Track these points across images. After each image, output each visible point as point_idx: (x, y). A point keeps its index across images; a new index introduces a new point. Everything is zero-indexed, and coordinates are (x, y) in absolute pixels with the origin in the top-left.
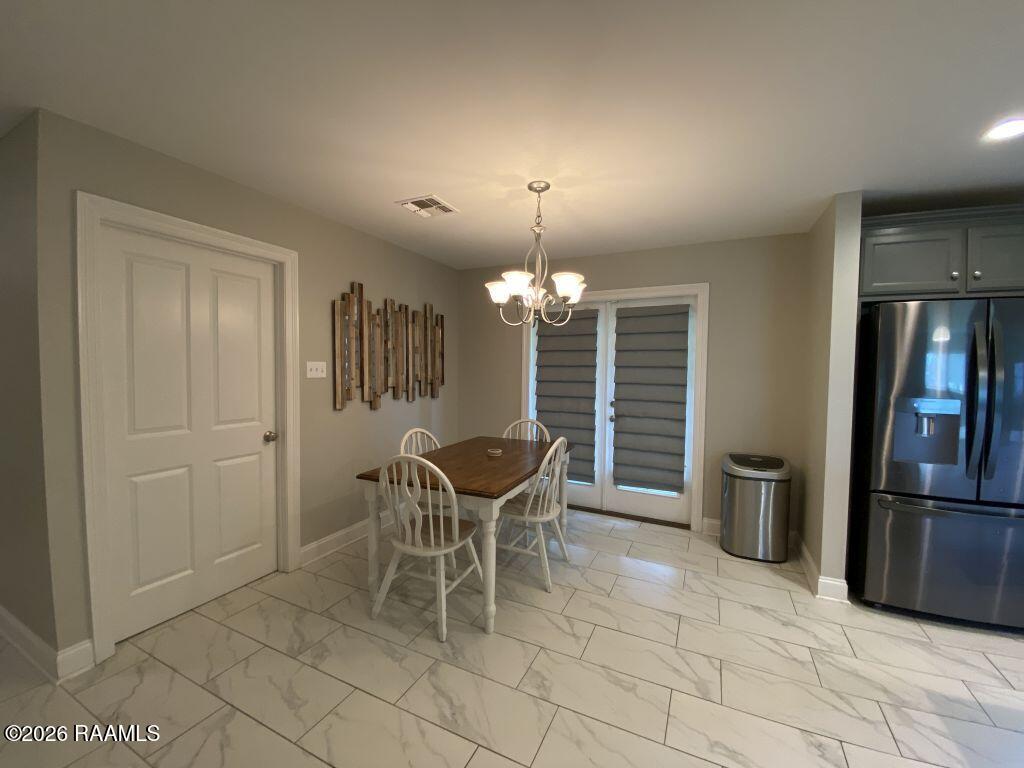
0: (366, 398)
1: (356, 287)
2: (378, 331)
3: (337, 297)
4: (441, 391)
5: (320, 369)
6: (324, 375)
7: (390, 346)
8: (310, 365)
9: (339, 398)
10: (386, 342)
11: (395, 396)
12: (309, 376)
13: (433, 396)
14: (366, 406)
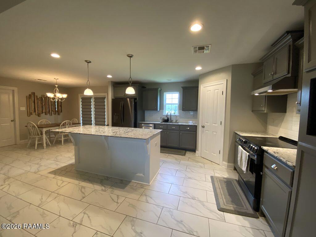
0: (37, 114)
1: (33, 93)
2: (39, 101)
3: (28, 95)
4: (61, 114)
5: (23, 109)
6: (25, 110)
7: (43, 104)
8: (21, 108)
9: (30, 114)
10: (42, 103)
11: (46, 114)
12: (21, 110)
13: (58, 114)
14: (37, 116)
